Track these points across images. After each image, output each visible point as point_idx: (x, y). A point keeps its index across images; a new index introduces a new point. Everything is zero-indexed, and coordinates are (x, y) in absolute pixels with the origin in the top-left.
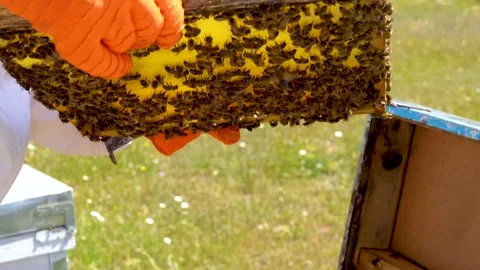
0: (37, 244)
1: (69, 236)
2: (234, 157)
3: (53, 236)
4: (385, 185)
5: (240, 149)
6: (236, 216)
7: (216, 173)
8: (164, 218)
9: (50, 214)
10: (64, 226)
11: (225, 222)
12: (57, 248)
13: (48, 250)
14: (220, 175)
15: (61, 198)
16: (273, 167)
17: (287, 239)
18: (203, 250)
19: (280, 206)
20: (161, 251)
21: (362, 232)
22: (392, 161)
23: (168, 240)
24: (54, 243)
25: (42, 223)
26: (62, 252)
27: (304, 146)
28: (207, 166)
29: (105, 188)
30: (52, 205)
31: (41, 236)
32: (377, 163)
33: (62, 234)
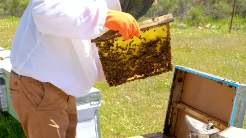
0: (91, 105)
1: (99, 103)
2: (144, 85)
3: (95, 103)
4: (179, 86)
5: (146, 82)
6: (145, 102)
7: (138, 90)
8: (123, 103)
9: (94, 97)
10: (98, 100)
11: (141, 104)
12: (96, 106)
13: (94, 106)
14: (140, 90)
15: (97, 93)
16: (156, 88)
17: (160, 109)
18: (135, 112)
19: (158, 99)
20: (122, 112)
21: (173, 97)
22: (180, 80)
23: (124, 109)
24: (95, 105)
25: (92, 99)
26: (97, 107)
27: (166, 81)
28: (136, 88)
29: (105, 94)
30: (95, 95)
31: (92, 103)
32: (177, 81)
33: (98, 102)
